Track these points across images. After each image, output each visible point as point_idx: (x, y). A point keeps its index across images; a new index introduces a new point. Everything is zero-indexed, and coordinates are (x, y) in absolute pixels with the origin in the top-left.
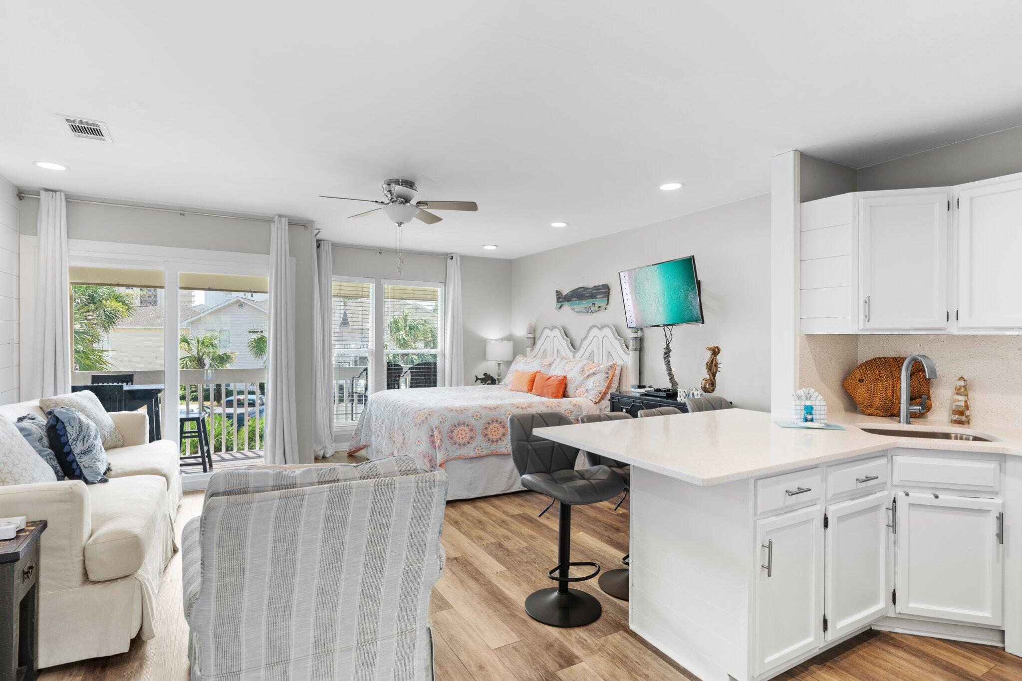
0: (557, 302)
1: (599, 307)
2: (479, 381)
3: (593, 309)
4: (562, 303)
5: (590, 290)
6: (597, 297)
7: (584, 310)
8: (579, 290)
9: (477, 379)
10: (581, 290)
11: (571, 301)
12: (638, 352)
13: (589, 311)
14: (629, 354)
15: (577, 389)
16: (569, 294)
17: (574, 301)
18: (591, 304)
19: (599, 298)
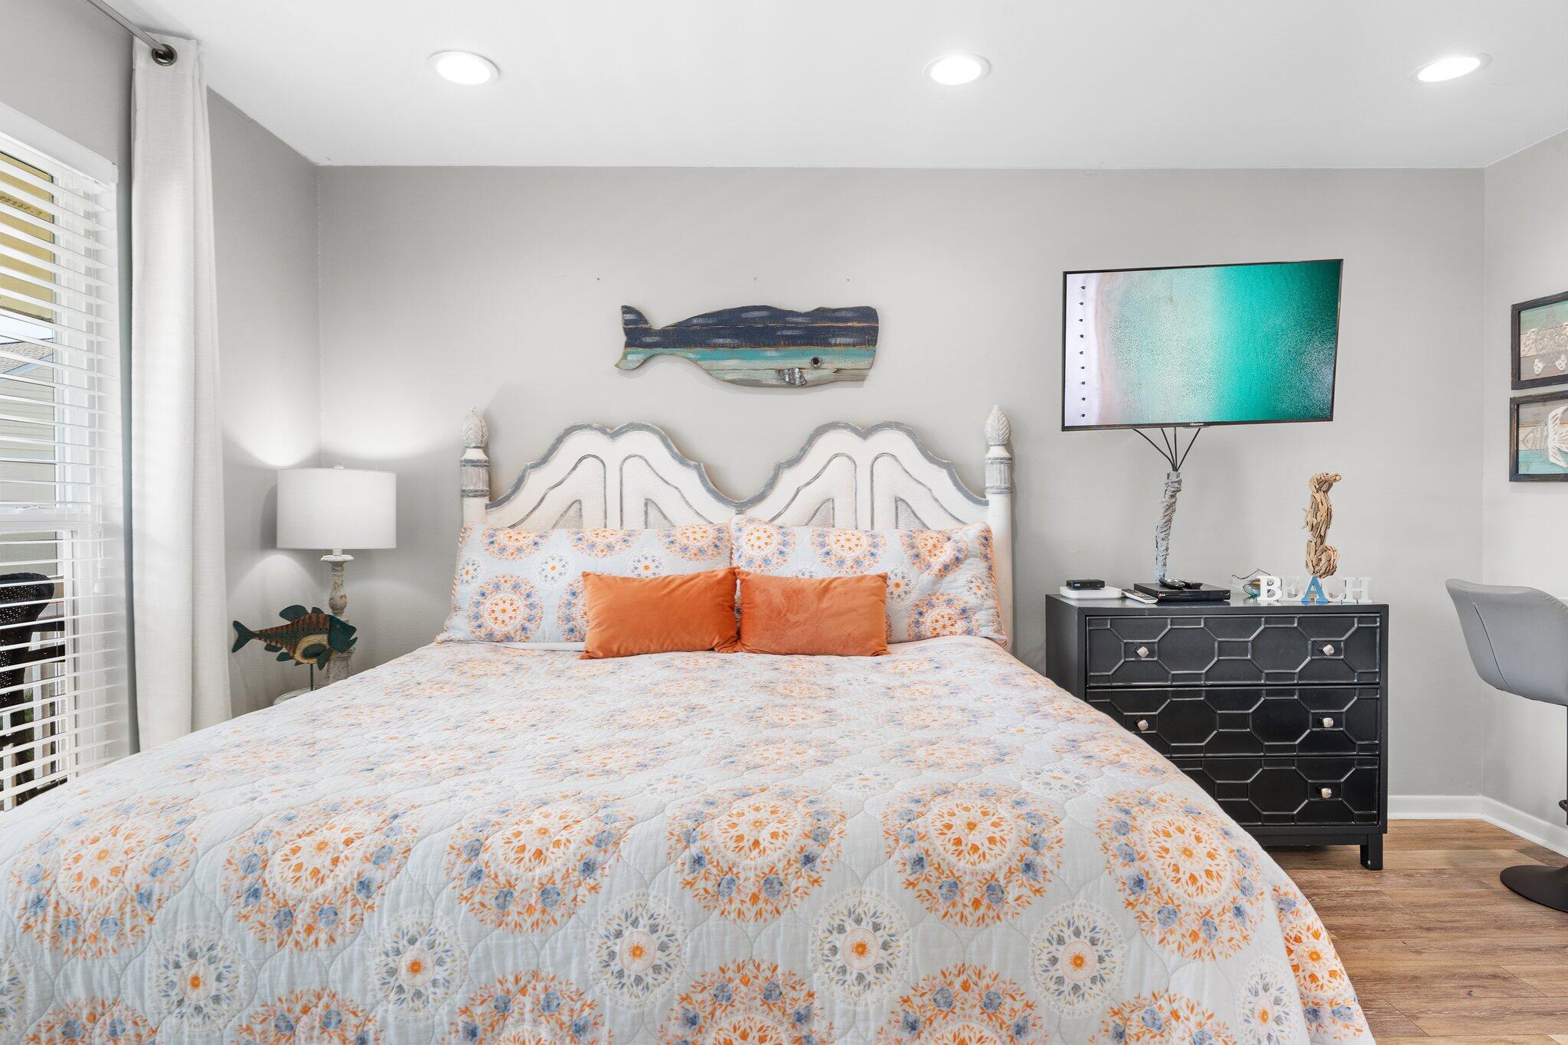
0: (628, 345)
1: (838, 371)
2: (256, 643)
3: (810, 375)
4: (659, 350)
5: (800, 320)
6: (833, 341)
7: (770, 377)
8: (744, 315)
9: (245, 635)
10: (755, 314)
11: (709, 346)
12: (1010, 495)
13: (790, 381)
14: (986, 504)
15: (921, 614)
16: (695, 321)
17: (723, 346)
18: (806, 362)
19: (840, 345)
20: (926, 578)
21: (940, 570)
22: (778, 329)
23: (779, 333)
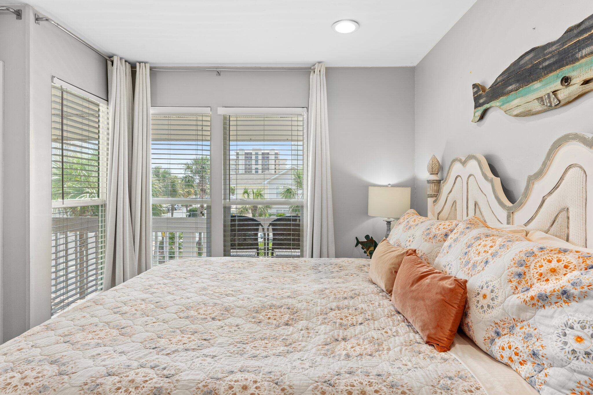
0: (475, 107)
1: (585, 83)
3: (564, 93)
4: (486, 106)
5: (554, 48)
6: (579, 55)
7: (537, 106)
9: (358, 242)
10: (527, 58)
15: (498, 334)
16: (499, 80)
17: (511, 91)
18: (557, 85)
19: (586, 56)
20: (515, 300)
22: (540, 63)
23: (541, 67)
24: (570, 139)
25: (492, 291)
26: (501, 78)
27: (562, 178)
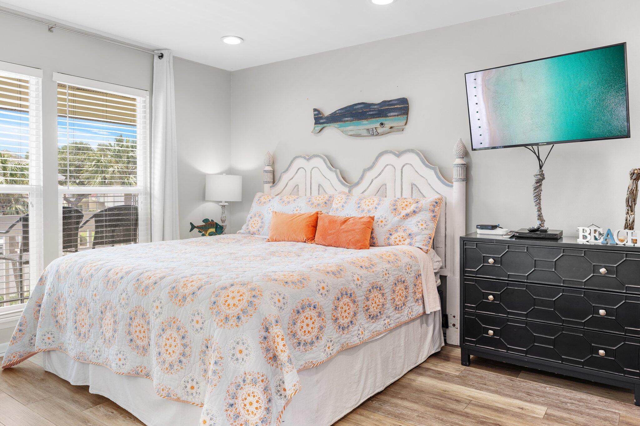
0: (316, 124)
1: (391, 128)
2: (196, 230)
3: (380, 130)
4: (325, 125)
5: (376, 107)
6: (389, 115)
7: (365, 133)
8: (355, 107)
9: (193, 227)
10: (359, 106)
11: (342, 121)
12: (465, 182)
14: (452, 186)
15: (391, 234)
16: (337, 112)
17: (347, 121)
18: (378, 125)
19: (392, 116)
20: (396, 219)
21: (403, 216)
22: (367, 112)
23: (368, 113)
24: (388, 153)
25: (385, 218)
26: (339, 111)
27: (383, 170)
